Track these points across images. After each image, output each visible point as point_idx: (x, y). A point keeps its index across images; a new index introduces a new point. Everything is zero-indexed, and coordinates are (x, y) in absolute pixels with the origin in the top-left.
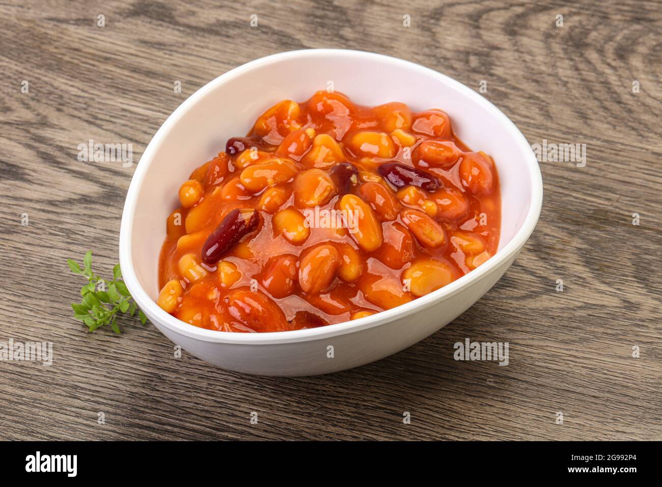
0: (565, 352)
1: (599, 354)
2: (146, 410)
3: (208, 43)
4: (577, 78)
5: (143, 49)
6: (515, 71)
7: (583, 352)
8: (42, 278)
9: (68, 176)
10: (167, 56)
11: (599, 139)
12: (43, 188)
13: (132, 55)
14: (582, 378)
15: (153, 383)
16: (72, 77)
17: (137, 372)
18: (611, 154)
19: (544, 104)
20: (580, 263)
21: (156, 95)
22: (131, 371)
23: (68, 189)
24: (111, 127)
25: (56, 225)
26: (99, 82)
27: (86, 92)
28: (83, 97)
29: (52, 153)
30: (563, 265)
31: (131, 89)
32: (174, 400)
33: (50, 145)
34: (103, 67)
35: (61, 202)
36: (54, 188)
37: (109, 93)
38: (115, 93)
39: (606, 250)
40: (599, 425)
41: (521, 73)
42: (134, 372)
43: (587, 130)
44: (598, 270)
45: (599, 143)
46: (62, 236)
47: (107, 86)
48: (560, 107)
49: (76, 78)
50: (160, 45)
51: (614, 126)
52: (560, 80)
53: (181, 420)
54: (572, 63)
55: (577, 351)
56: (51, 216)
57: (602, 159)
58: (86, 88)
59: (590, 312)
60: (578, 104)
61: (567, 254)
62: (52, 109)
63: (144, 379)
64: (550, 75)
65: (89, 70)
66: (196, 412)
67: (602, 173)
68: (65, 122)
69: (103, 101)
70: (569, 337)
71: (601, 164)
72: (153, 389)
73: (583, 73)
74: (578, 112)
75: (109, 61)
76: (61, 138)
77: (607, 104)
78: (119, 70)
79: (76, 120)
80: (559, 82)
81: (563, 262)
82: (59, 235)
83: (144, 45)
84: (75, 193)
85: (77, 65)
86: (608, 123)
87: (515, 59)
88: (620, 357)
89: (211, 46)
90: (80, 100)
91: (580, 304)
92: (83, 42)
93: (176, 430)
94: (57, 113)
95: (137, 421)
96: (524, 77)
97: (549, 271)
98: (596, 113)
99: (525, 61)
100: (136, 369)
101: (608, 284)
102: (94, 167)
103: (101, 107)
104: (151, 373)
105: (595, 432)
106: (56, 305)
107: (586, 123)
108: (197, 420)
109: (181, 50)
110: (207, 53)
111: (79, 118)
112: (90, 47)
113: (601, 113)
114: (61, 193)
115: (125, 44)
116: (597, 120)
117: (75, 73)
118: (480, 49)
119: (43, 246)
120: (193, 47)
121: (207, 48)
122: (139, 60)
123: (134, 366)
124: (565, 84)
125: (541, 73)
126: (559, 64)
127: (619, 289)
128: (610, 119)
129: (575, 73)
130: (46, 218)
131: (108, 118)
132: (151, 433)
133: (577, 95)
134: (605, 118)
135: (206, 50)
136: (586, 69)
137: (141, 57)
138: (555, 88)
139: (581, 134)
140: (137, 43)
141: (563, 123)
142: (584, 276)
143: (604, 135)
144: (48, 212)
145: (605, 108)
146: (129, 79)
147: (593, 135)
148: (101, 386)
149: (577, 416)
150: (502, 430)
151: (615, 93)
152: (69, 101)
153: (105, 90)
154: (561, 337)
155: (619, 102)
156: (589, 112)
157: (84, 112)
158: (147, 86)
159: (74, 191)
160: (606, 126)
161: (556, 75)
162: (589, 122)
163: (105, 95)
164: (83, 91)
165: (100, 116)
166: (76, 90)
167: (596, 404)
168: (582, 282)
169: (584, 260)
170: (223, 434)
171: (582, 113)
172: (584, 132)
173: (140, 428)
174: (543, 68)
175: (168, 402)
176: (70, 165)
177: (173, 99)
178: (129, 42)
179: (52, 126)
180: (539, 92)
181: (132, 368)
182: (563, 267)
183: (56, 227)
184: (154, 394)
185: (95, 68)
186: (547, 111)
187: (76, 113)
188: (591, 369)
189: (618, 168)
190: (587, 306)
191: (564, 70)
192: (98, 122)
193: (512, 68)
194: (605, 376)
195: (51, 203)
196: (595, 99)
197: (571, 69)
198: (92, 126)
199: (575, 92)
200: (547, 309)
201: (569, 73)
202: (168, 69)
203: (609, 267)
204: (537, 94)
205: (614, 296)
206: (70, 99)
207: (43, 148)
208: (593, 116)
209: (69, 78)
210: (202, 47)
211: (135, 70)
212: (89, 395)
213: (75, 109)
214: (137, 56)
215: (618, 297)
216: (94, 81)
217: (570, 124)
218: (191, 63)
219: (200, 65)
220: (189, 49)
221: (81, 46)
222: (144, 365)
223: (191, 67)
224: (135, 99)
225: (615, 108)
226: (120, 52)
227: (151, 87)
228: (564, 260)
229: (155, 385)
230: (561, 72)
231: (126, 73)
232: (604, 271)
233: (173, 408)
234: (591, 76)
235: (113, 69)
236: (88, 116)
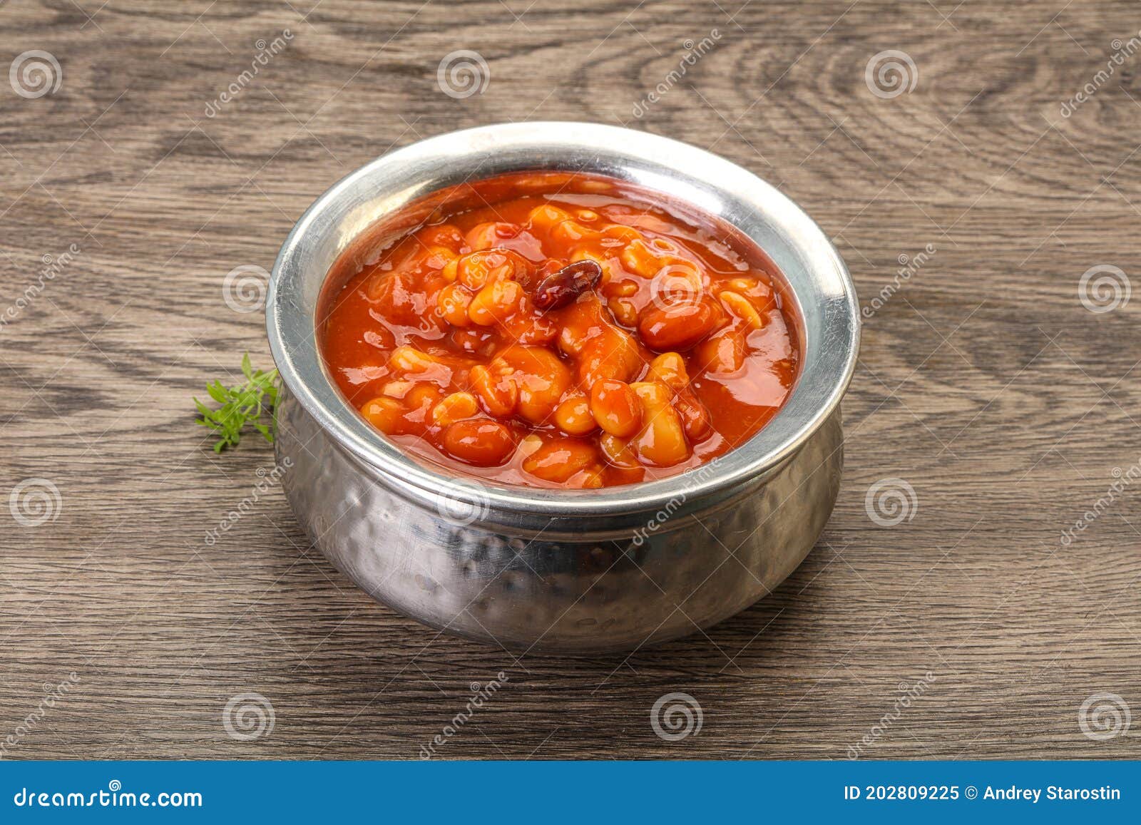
0: (929, 481)
1: (974, 475)
2: (406, 677)
3: (286, 173)
4: (798, 129)
5: (197, 199)
6: (714, 135)
7: (952, 477)
8: (186, 532)
9: (164, 388)
10: (235, 202)
11: (858, 201)
12: (136, 413)
13: (186, 209)
14: (963, 510)
15: (401, 639)
16: (114, 254)
17: (372, 629)
18: (882, 217)
19: (768, 169)
20: (900, 364)
21: (242, 256)
22: (363, 629)
23: (172, 406)
24: (197, 311)
25: (175, 457)
26: (154, 254)
27: (142, 271)
28: (142, 279)
29: (128, 362)
30: (879, 371)
31: (203, 255)
32: (439, 655)
33: (122, 351)
34: (151, 233)
35: (170, 425)
36: (151, 408)
37: (175, 266)
38: (183, 265)
39: (927, 341)
40: (1012, 566)
41: (723, 135)
42: (367, 629)
43: (838, 193)
44: (927, 369)
45: (860, 206)
46: (191, 470)
47: (168, 257)
48: (793, 169)
49: (120, 254)
50: (220, 189)
51: (872, 182)
52: (777, 134)
53: (458, 679)
54: (783, 110)
55: (943, 477)
56: (163, 447)
57: (873, 226)
58: (141, 266)
59: (939, 424)
60: (812, 161)
61: (879, 357)
62: (104, 303)
63: (385, 637)
64: (760, 131)
65: (133, 241)
66: (474, 664)
67: (881, 244)
68: (131, 317)
69: (171, 279)
70: (927, 462)
71: (875, 233)
72: (403, 648)
73: (803, 120)
74: (818, 172)
75: (156, 224)
76: (132, 339)
77: (852, 154)
78: (176, 234)
79: (145, 311)
80: (776, 137)
81: (878, 368)
82: (185, 471)
83: (196, 192)
84: (185, 410)
85: (114, 237)
86: (864, 178)
87: (708, 119)
88: (1002, 473)
89: (291, 177)
90: (139, 283)
91: (922, 417)
92: (108, 204)
93: (457, 693)
94: (111, 307)
95: (399, 694)
96: (729, 140)
97: (866, 383)
98: (841, 169)
99: (720, 119)
100: (368, 626)
101: (948, 384)
102: (196, 370)
103: (171, 286)
104: (391, 626)
105: (1008, 575)
106: (221, 565)
107: (834, 184)
108: (480, 674)
109: (251, 190)
110: (289, 188)
111: (147, 307)
112: (122, 209)
113: (848, 167)
114: (165, 414)
115: (169, 196)
116: (846, 177)
117: (113, 248)
118: (656, 114)
119: (170, 490)
120: (266, 183)
121: (286, 180)
122: (198, 214)
123: (365, 622)
124: (786, 138)
125: (748, 130)
126: (767, 114)
127: (963, 388)
128: (863, 173)
129: (792, 123)
130: (156, 451)
131: (187, 300)
132: (425, 705)
133: (808, 150)
134: (856, 172)
135: (285, 184)
136: (804, 114)
137: (200, 209)
138: (774, 146)
139: (833, 199)
140: (186, 192)
141: (804, 189)
142: (911, 379)
143: (862, 194)
144: (157, 442)
145: (852, 161)
146: (195, 242)
147: (850, 197)
148: (330, 659)
149: (978, 560)
150: (889, 598)
151: (854, 138)
152: (123, 288)
153: (168, 263)
154: (917, 463)
155: (866, 149)
156: (832, 169)
157: (152, 298)
158: (225, 247)
159: (182, 407)
160: (861, 183)
161: (768, 130)
162: (837, 181)
163: (170, 270)
164: (137, 270)
165: (176, 299)
166: (128, 271)
167: (994, 539)
168: (915, 389)
169: (903, 359)
170: (523, 684)
171: (823, 172)
172: (836, 196)
173: (407, 702)
174: (749, 123)
175: (430, 659)
176: (161, 372)
177: (269, 257)
178: (172, 193)
179: (114, 326)
180: (756, 155)
181: (362, 626)
182: (879, 375)
183: (176, 460)
184: (406, 653)
185: (141, 237)
186: (777, 178)
187: (140, 302)
188: (970, 496)
189: (899, 234)
190: (931, 418)
191: (777, 120)
192: (176, 308)
193: (708, 131)
194: (991, 501)
195: (156, 429)
196: (833, 150)
197: (785, 118)
198: (170, 315)
199: (803, 147)
200: (882, 431)
201: (785, 123)
202: (245, 218)
203: (938, 362)
204: (755, 159)
205: (961, 397)
206: (124, 284)
207: (112, 357)
208: (840, 174)
209: (109, 256)
210: (280, 181)
211: (197, 228)
212: (317, 674)
213: (136, 296)
214: (193, 209)
215: (967, 397)
216: (147, 254)
217: (813, 189)
218: (275, 205)
219: (286, 205)
220: (262, 187)
221: (110, 212)
222: (376, 617)
223: (274, 210)
224: (214, 267)
225: (863, 156)
226: (166, 208)
227: (230, 247)
228: (879, 365)
229: (404, 641)
230: (774, 124)
231: (188, 235)
232: (935, 369)
233: (441, 666)
234: (815, 122)
235: (168, 233)
236: (158, 303)
